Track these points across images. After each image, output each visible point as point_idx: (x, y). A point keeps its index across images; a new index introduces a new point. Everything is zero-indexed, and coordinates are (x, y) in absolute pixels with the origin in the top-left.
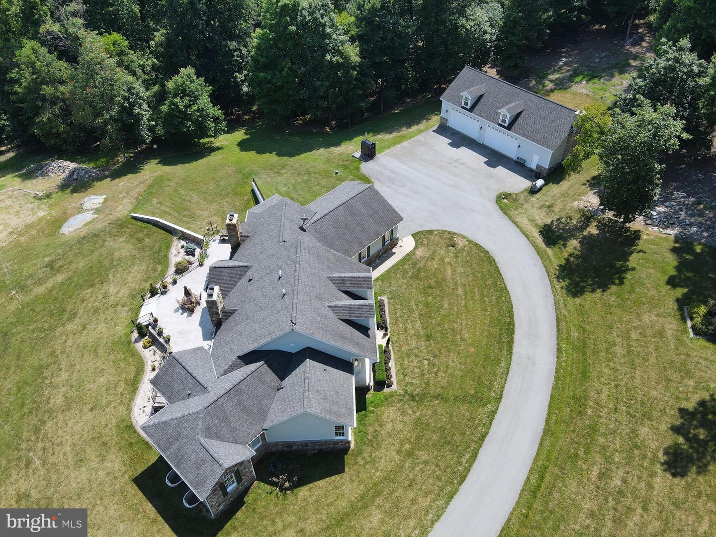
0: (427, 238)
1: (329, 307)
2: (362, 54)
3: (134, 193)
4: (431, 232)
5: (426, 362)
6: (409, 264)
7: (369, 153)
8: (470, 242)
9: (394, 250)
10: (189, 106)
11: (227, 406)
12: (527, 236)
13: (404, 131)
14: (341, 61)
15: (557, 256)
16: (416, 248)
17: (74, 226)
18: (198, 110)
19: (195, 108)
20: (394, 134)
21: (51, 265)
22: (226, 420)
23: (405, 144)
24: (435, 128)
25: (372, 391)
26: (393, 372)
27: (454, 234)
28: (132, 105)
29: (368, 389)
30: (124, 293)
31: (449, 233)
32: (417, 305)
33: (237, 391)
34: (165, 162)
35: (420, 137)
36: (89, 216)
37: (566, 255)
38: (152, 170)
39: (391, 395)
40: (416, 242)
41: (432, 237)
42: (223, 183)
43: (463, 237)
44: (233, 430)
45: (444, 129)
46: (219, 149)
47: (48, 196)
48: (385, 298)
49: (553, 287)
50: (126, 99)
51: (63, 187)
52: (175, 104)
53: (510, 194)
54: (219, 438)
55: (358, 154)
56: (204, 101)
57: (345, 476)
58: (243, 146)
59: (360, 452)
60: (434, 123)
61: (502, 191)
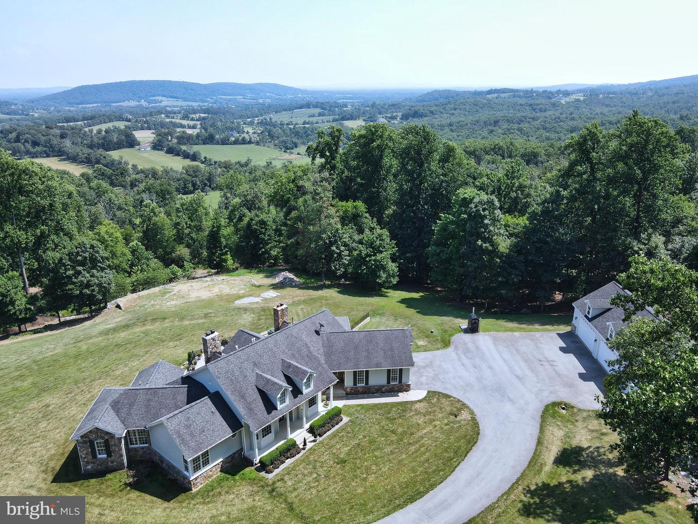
0: (438, 399)
1: (257, 373)
3: (298, 299)
4: (447, 396)
5: (315, 475)
6: (399, 409)
8: (474, 419)
9: (400, 394)
11: (140, 397)
12: (539, 442)
14: (490, 248)
16: (420, 401)
17: (244, 301)
18: (375, 260)
19: (373, 258)
21: (207, 314)
22: (131, 405)
23: (516, 334)
24: (561, 332)
25: (253, 468)
26: (282, 467)
27: (468, 407)
28: (331, 243)
29: (250, 463)
31: (464, 404)
32: (365, 437)
33: (154, 392)
35: (538, 334)
36: (257, 300)
37: (564, 479)
38: (330, 294)
39: (262, 479)
40: (425, 397)
41: (443, 400)
43: (472, 413)
44: (129, 414)
45: (568, 336)
47: (260, 286)
48: (345, 419)
51: (272, 285)
53: (573, 407)
54: (117, 412)
55: (465, 326)
57: (167, 505)
59: (194, 499)
60: (564, 329)
61: (567, 401)
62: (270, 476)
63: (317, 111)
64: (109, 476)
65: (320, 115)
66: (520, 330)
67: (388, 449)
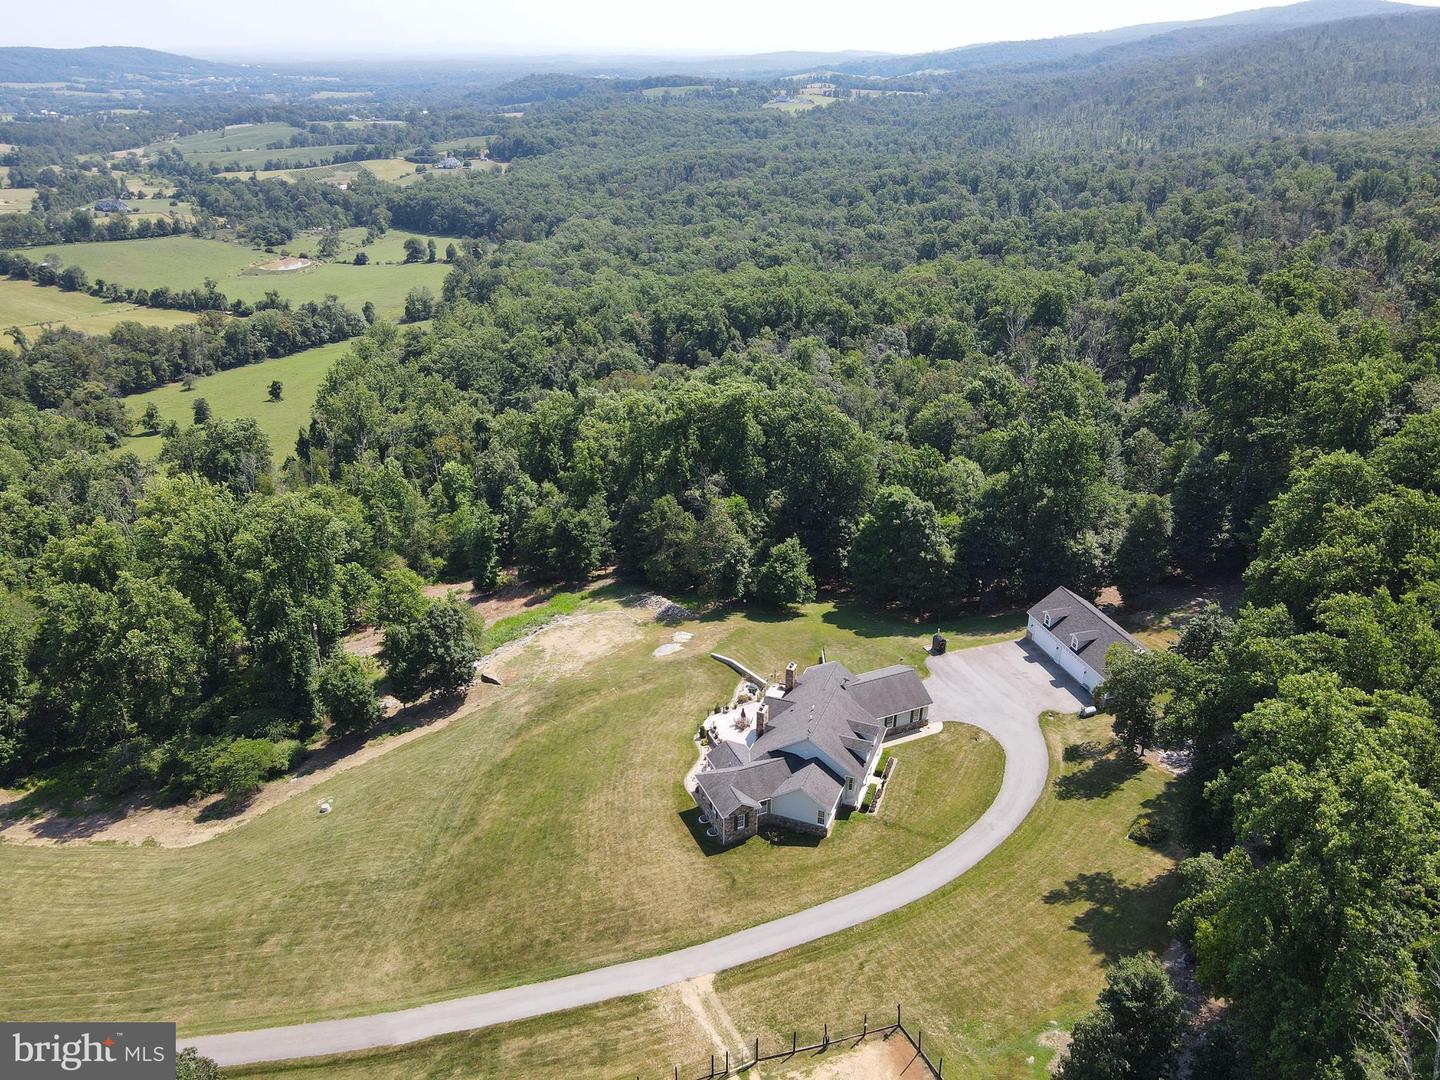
0: (955, 728)
1: (838, 734)
2: (958, 556)
3: (717, 638)
4: (962, 724)
5: (907, 806)
6: (929, 742)
7: (939, 649)
8: (993, 739)
9: (921, 729)
10: (785, 572)
11: (751, 774)
12: (1049, 748)
13: (988, 637)
14: (935, 559)
15: (1065, 769)
16: (942, 732)
17: (664, 652)
18: (793, 577)
19: (791, 574)
20: (978, 638)
21: (643, 677)
22: (748, 784)
23: (980, 648)
24: (1019, 640)
25: (860, 811)
26: (878, 805)
27: (982, 730)
28: (737, 562)
29: (854, 809)
30: (695, 707)
31: (978, 728)
32: (920, 771)
34: (750, 617)
35: (999, 645)
36: (677, 647)
37: (1076, 770)
38: (737, 621)
39: (870, 818)
40: (944, 728)
41: (960, 728)
42: (795, 646)
43: (988, 734)
45: (1027, 643)
46: (803, 615)
47: (645, 624)
48: (896, 760)
49: (1045, 788)
50: (733, 556)
51: (660, 619)
52: (775, 568)
53: (1058, 713)
54: (742, 790)
55: (929, 648)
56: (801, 570)
57: (817, 850)
58: (828, 618)
59: (832, 840)
60: (1021, 635)
61: (1051, 709)
62: (875, 813)
63: (284, 131)
64: (749, 842)
65: (296, 142)
66: (979, 643)
67: (945, 776)
